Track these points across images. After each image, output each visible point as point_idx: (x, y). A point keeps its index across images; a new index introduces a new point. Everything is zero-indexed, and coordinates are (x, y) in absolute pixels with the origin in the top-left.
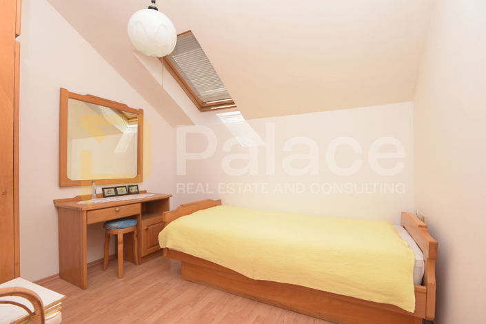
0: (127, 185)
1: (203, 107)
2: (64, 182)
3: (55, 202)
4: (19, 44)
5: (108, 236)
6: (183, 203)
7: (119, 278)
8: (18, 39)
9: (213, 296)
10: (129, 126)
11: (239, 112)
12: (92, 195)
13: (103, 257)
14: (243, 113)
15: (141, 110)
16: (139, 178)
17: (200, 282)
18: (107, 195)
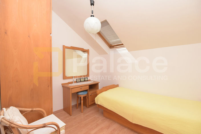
0: (84, 78)
1: (111, 46)
2: (65, 77)
3: (62, 84)
4: (51, 37)
5: (78, 97)
6: (104, 86)
7: (82, 113)
8: (51, 35)
9: (115, 126)
10: (84, 54)
11: (125, 48)
12: (73, 82)
13: (76, 103)
14: (127, 49)
15: (88, 50)
16: (88, 75)
17: (110, 119)
18: (77, 82)
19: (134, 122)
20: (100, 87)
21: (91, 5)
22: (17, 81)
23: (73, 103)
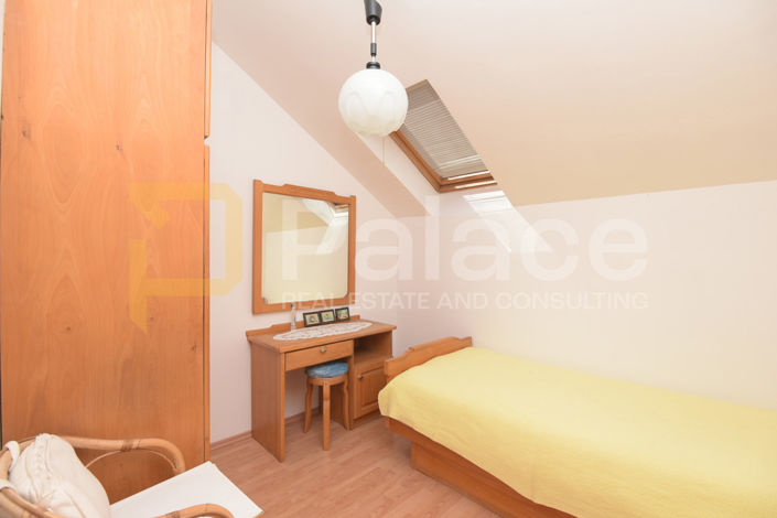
0: (334, 308)
1: (442, 185)
2: (259, 306)
3: (248, 334)
4: (209, 148)
5: (311, 386)
7: (324, 449)
8: (207, 142)
10: (336, 215)
11: (501, 193)
12: (290, 324)
13: (303, 410)
14: (508, 195)
15: (353, 198)
16: (349, 298)
17: (438, 479)
18: (309, 323)
19: (538, 501)
20: (398, 346)
21: (369, 22)
22: (69, 329)
23: (290, 408)
